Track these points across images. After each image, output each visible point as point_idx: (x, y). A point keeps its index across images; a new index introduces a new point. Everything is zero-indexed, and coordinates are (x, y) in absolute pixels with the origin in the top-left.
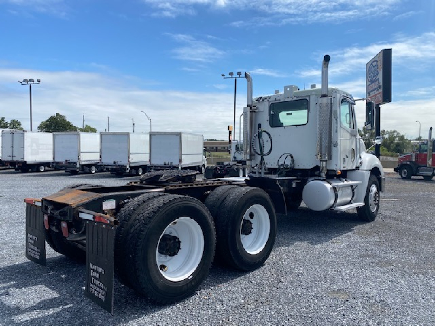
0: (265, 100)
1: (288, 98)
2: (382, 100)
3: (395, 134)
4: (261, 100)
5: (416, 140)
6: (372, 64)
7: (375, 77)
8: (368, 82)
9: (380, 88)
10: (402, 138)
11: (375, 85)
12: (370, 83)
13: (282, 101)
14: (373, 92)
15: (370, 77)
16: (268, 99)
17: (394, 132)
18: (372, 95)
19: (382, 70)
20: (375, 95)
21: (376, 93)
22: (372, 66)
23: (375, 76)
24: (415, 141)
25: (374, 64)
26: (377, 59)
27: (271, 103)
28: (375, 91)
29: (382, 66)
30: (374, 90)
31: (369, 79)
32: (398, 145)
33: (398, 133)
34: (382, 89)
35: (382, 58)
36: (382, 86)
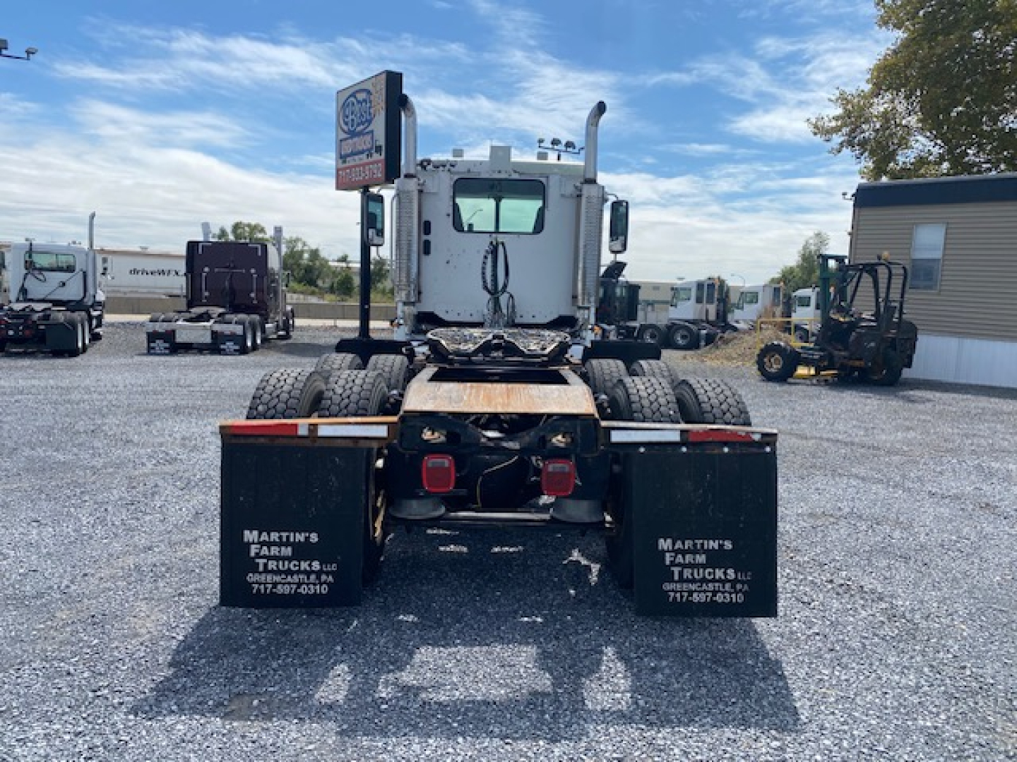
0: (441, 168)
1: (500, 172)
2: (384, 179)
3: (299, 247)
4: (430, 167)
5: (339, 261)
6: (353, 95)
7: (362, 127)
8: (341, 132)
9: (378, 149)
10: (315, 254)
11: (362, 143)
12: (345, 136)
13: (483, 176)
14: (356, 157)
15: (346, 124)
16: (448, 167)
17: (297, 240)
18: (352, 163)
19: (383, 113)
20: (364, 165)
21: (365, 160)
22: (352, 99)
23: (362, 123)
24: (336, 264)
25: (361, 96)
26: (368, 86)
27: (456, 177)
28: (364, 156)
29: (383, 105)
30: (362, 152)
31: (346, 128)
32: (309, 270)
33: (304, 244)
34: (383, 153)
35: (384, 87)
36: (384, 148)
